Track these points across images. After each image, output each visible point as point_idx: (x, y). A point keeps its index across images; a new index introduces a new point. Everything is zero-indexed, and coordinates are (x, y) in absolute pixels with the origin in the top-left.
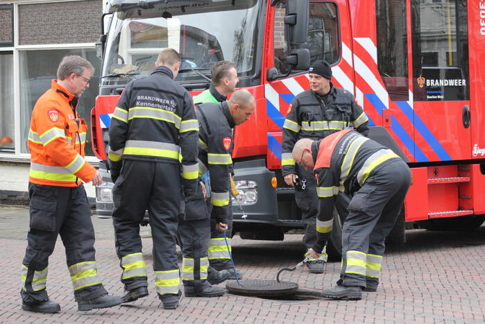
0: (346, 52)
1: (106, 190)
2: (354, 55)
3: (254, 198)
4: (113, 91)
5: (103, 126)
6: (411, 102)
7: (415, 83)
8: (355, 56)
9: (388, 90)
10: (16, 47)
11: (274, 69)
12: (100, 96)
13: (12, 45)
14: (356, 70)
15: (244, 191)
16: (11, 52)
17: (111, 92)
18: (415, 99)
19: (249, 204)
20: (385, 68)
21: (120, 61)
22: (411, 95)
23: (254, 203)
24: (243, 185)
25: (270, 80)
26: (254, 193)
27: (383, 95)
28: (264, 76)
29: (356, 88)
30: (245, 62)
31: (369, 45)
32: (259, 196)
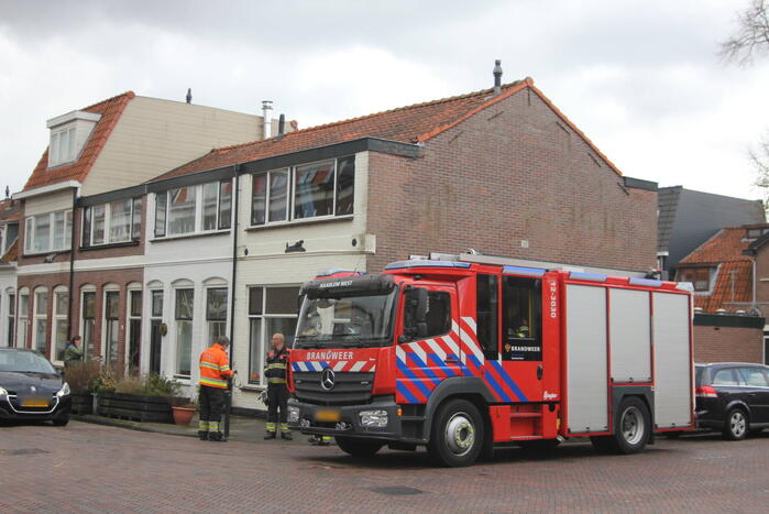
0: (455, 327)
3: (386, 422)
4: (301, 347)
5: (293, 370)
6: (500, 361)
7: (503, 349)
8: (461, 329)
9: (484, 352)
10: (264, 315)
11: (403, 336)
12: (293, 349)
13: (261, 314)
14: (461, 338)
15: (379, 417)
16: (260, 319)
17: (299, 347)
18: (503, 359)
19: (382, 426)
20: (482, 339)
22: (500, 356)
23: (385, 426)
25: (400, 343)
26: (386, 419)
27: (480, 356)
28: (395, 341)
29: (461, 351)
30: (384, 330)
31: (472, 323)
32: (389, 421)
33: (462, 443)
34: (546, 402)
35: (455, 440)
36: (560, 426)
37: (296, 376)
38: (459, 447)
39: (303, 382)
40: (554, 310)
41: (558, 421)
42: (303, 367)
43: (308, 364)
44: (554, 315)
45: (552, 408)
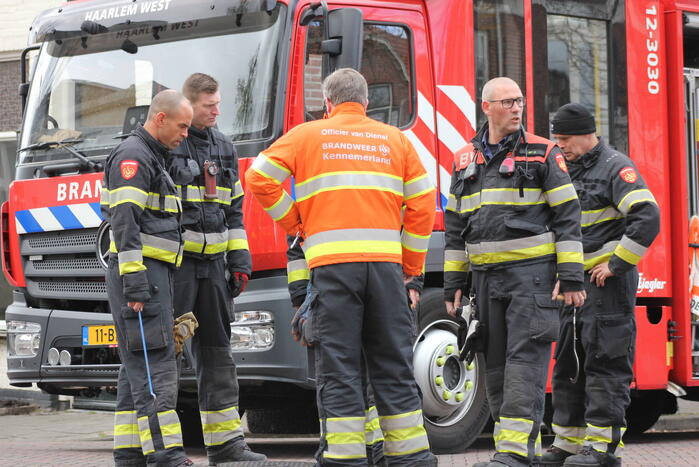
0: (425, 109)
1: (24, 337)
2: (438, 113)
3: (268, 341)
4: (38, 171)
5: (20, 229)
8: (439, 115)
12: (17, 179)
14: (440, 137)
15: (253, 328)
17: (35, 173)
19: (260, 350)
21: (50, 125)
23: (268, 348)
24: (252, 319)
26: (268, 333)
29: (441, 167)
32: (277, 337)
33: (450, 394)
34: (641, 301)
35: (432, 387)
36: (674, 359)
37: (27, 247)
38: (442, 402)
39: (46, 257)
40: (654, 75)
41: (669, 346)
42: (46, 219)
43: (60, 210)
44: (654, 88)
45: (654, 317)
